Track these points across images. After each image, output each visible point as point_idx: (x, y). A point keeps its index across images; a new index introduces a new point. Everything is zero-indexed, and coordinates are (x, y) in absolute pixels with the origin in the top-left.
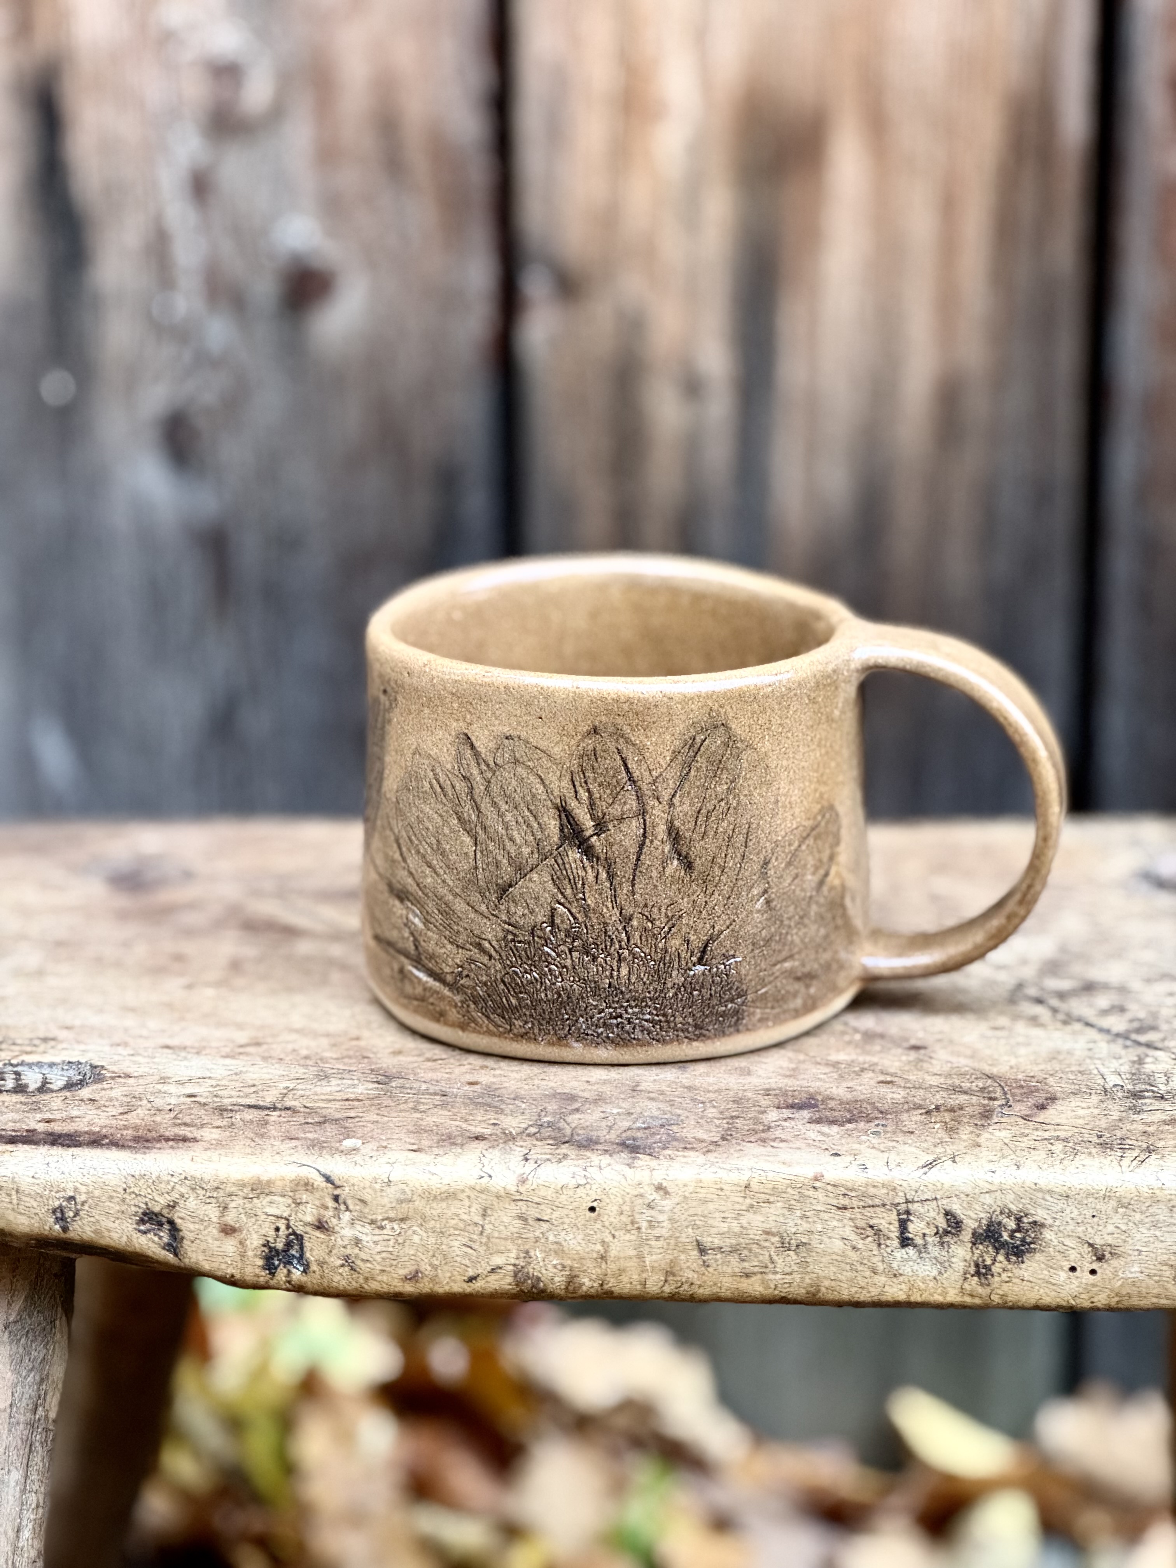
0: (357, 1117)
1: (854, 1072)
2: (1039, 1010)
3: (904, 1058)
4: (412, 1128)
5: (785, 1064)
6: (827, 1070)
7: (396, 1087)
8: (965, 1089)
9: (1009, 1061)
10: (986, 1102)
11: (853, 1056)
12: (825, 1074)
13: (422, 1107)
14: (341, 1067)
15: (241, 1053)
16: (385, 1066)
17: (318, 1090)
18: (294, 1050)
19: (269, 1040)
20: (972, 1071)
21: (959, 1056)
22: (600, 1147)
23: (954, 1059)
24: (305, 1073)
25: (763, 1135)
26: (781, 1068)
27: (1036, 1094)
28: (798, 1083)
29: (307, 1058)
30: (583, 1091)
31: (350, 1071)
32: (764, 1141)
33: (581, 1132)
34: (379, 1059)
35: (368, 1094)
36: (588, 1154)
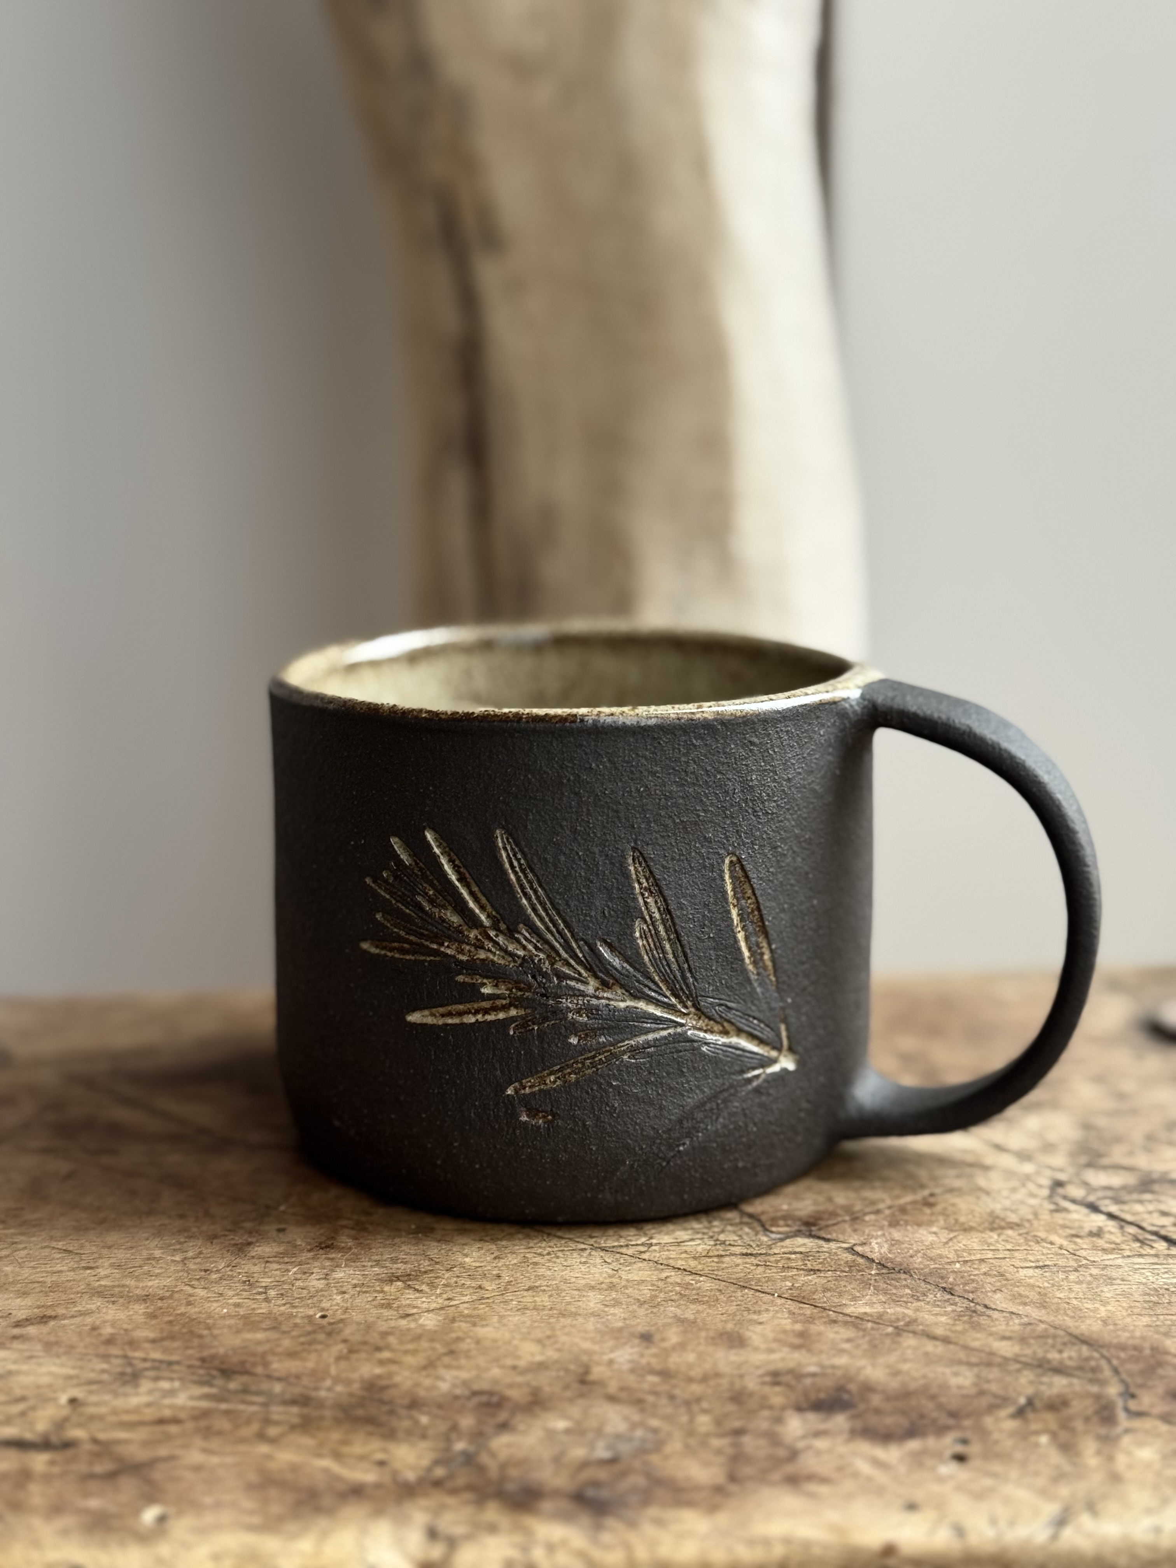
0: (171, 1458)
1: (888, 1335)
2: (1099, 1220)
3: (949, 1309)
4: (253, 1477)
5: (786, 1323)
6: (849, 1333)
7: (236, 1392)
8: (1055, 1364)
9: (1095, 1310)
10: (1095, 1389)
11: (878, 1308)
12: (848, 1340)
13: (273, 1431)
14: (157, 1355)
15: (15, 1338)
16: (221, 1351)
17: (119, 1403)
18: (94, 1328)
19: (61, 1311)
20: (1052, 1331)
21: (1025, 1304)
22: (547, 1505)
23: (1020, 1310)
24: (103, 1371)
25: (789, 1469)
26: (785, 1332)
27: (1160, 1371)
28: (815, 1359)
29: (110, 1341)
30: (511, 1386)
31: (170, 1363)
32: (794, 1481)
33: (513, 1472)
34: (215, 1337)
35: (194, 1408)
36: (530, 1521)
